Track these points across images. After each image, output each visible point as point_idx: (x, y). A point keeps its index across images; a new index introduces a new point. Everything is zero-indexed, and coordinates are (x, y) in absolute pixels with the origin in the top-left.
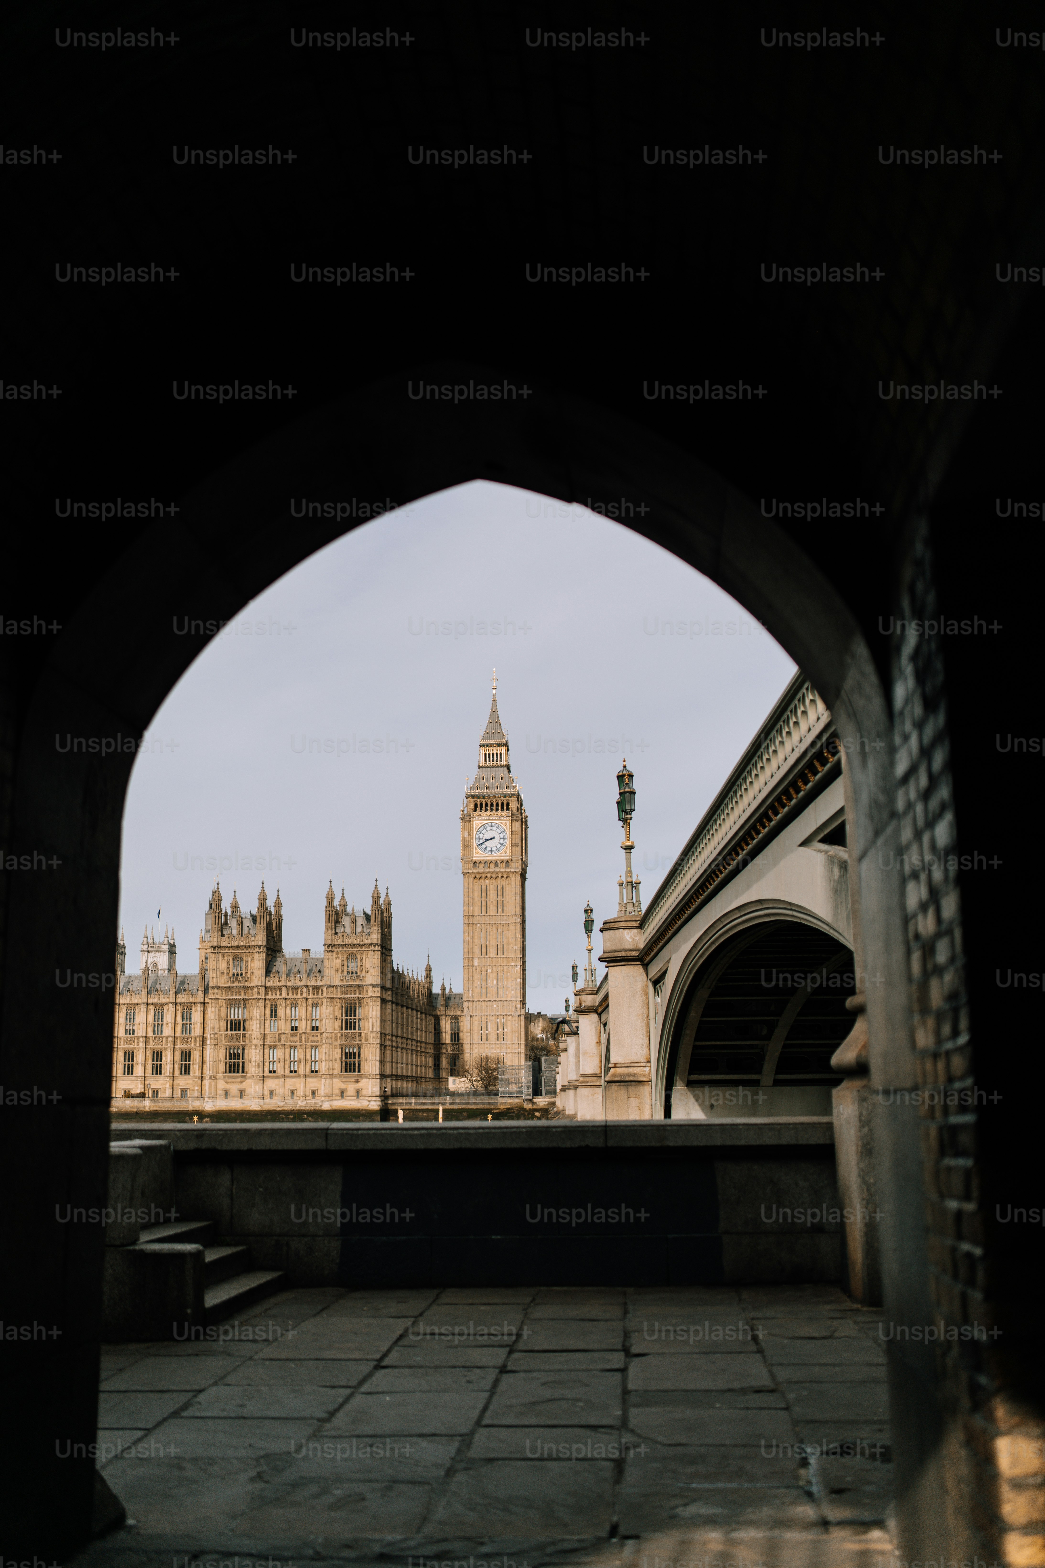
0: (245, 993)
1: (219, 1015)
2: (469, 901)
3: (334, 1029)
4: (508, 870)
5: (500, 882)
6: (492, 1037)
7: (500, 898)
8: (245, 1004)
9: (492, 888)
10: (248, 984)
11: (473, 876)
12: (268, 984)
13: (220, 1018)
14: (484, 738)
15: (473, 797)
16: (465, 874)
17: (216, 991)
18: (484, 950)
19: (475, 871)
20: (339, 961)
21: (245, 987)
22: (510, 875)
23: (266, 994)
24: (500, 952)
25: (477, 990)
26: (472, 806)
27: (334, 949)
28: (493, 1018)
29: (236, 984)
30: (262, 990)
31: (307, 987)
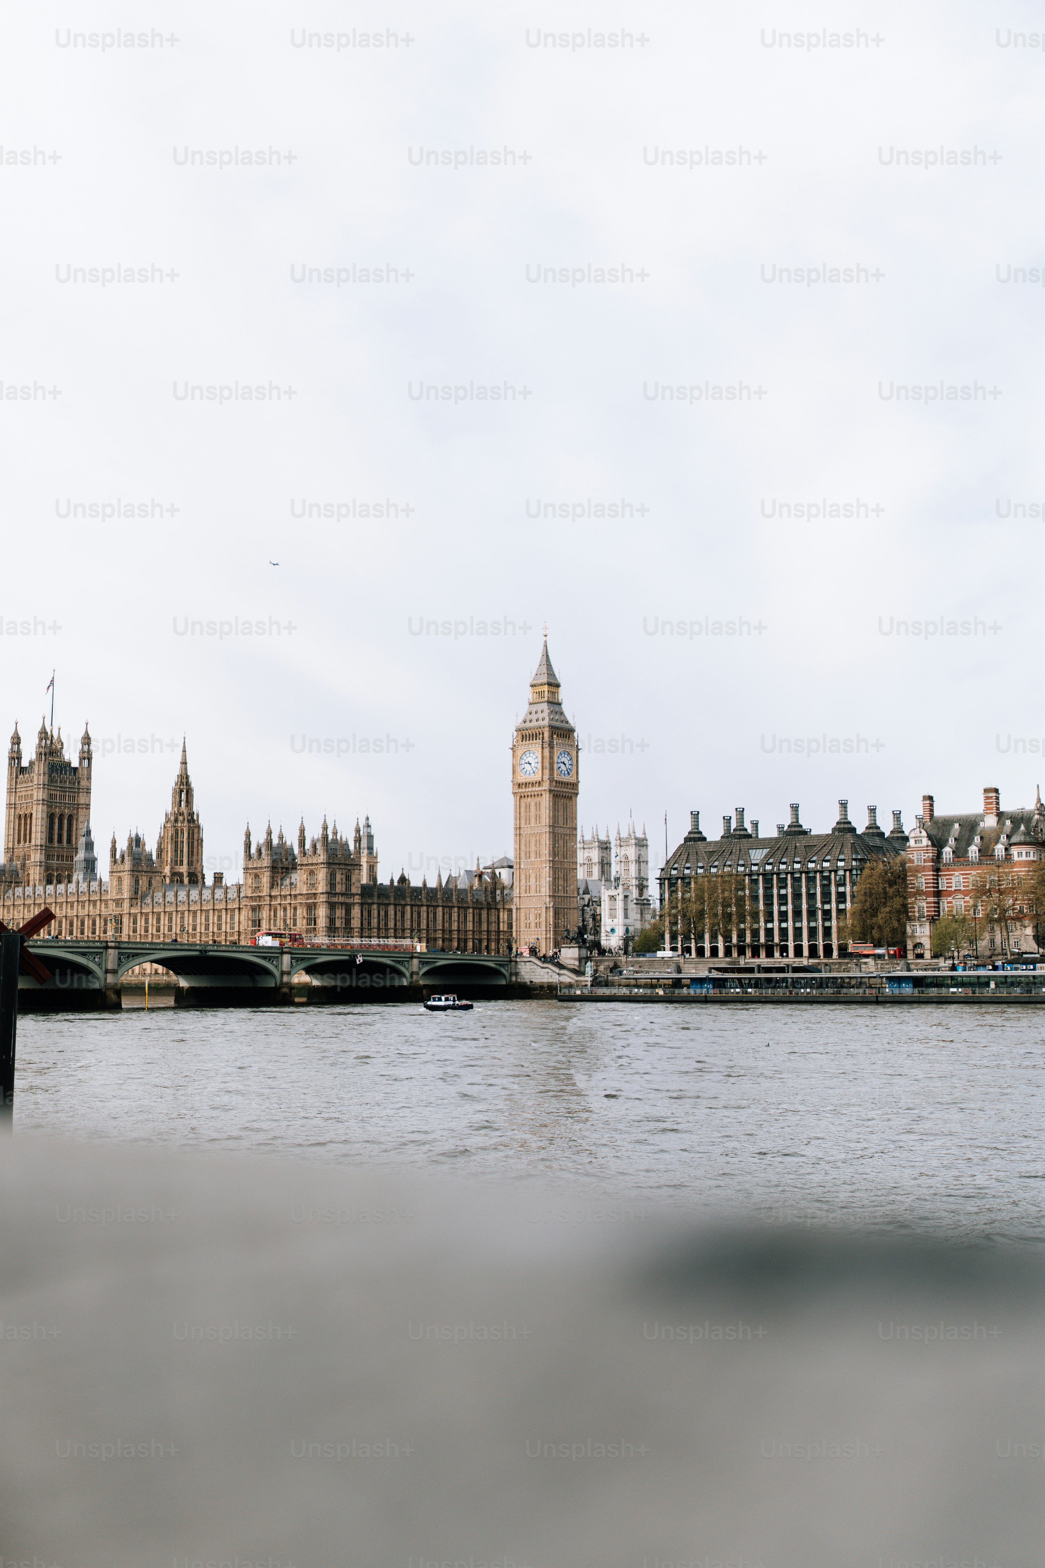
0: (260, 900)
1: (248, 916)
2: (518, 816)
3: (303, 925)
4: (540, 789)
5: (537, 799)
6: (533, 925)
7: (538, 811)
8: (259, 909)
9: (533, 804)
10: (261, 894)
11: (519, 794)
12: (273, 894)
13: (249, 919)
14: (534, 679)
15: (520, 730)
16: (514, 793)
17: (245, 899)
18: (528, 855)
19: (520, 791)
20: (305, 876)
21: (259, 897)
22: (543, 793)
23: (271, 901)
24: (538, 856)
25: (523, 888)
26: (520, 737)
27: (303, 867)
28: (533, 910)
29: (254, 895)
30: (268, 898)
31: (290, 895)
